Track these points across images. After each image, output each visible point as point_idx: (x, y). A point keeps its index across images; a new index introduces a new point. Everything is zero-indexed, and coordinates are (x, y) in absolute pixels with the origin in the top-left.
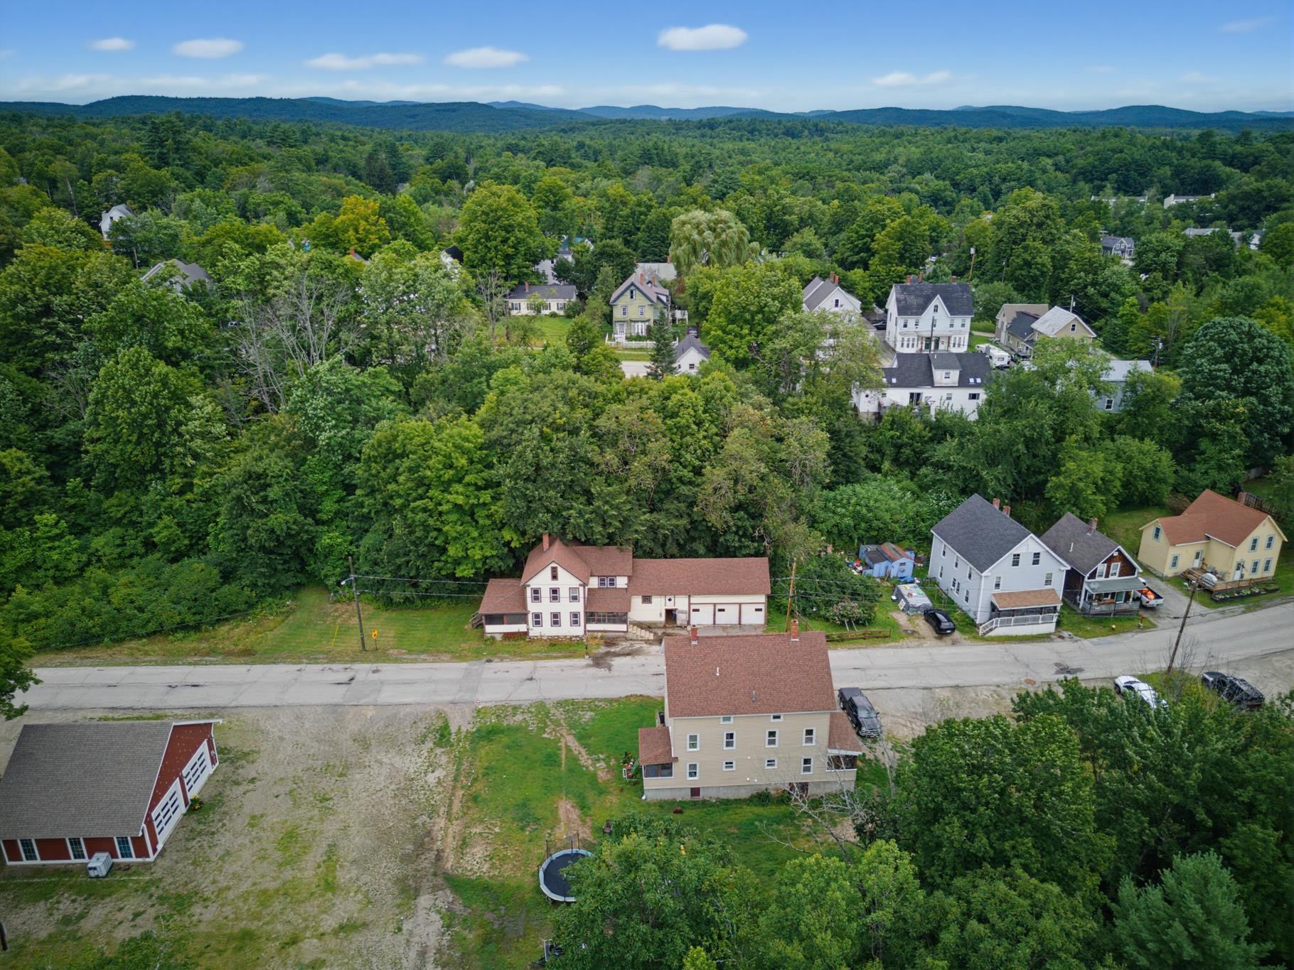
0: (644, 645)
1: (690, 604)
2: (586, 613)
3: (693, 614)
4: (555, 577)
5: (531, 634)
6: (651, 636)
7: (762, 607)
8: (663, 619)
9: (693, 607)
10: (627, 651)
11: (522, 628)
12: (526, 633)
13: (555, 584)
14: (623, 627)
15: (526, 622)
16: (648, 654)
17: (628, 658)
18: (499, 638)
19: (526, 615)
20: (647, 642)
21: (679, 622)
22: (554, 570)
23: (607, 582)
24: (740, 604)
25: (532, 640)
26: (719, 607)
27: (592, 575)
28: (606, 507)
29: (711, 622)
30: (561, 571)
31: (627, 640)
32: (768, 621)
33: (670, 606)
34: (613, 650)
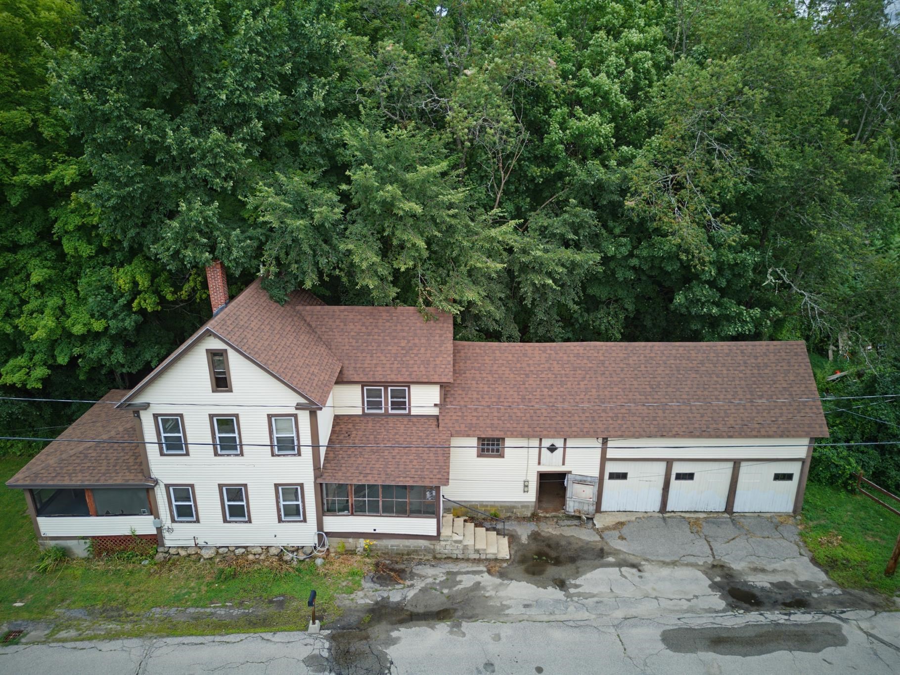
0: (487, 580)
1: (604, 460)
2: (321, 488)
3: (608, 483)
4: (221, 382)
5: (170, 540)
6: (500, 547)
7: (795, 469)
8: (531, 496)
9: (611, 468)
10: (436, 602)
11: (143, 525)
12: (156, 540)
13: (223, 403)
14: (426, 526)
15: (153, 511)
16: (499, 613)
17: (442, 630)
18: (80, 550)
19: (149, 491)
20: (493, 566)
21: (571, 506)
22: (217, 359)
23: (386, 399)
24: (737, 463)
25: (172, 560)
26: (678, 468)
27: (341, 381)
28: (391, 190)
29: (654, 505)
30: (237, 366)
31: (437, 559)
32: (802, 506)
33: (552, 464)
34: (395, 595)
